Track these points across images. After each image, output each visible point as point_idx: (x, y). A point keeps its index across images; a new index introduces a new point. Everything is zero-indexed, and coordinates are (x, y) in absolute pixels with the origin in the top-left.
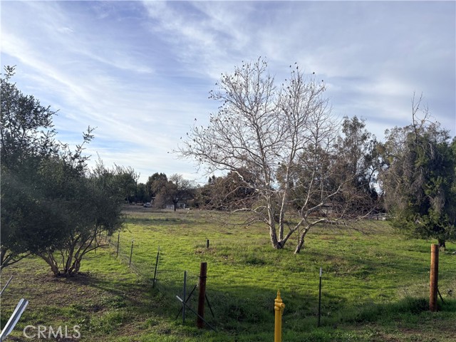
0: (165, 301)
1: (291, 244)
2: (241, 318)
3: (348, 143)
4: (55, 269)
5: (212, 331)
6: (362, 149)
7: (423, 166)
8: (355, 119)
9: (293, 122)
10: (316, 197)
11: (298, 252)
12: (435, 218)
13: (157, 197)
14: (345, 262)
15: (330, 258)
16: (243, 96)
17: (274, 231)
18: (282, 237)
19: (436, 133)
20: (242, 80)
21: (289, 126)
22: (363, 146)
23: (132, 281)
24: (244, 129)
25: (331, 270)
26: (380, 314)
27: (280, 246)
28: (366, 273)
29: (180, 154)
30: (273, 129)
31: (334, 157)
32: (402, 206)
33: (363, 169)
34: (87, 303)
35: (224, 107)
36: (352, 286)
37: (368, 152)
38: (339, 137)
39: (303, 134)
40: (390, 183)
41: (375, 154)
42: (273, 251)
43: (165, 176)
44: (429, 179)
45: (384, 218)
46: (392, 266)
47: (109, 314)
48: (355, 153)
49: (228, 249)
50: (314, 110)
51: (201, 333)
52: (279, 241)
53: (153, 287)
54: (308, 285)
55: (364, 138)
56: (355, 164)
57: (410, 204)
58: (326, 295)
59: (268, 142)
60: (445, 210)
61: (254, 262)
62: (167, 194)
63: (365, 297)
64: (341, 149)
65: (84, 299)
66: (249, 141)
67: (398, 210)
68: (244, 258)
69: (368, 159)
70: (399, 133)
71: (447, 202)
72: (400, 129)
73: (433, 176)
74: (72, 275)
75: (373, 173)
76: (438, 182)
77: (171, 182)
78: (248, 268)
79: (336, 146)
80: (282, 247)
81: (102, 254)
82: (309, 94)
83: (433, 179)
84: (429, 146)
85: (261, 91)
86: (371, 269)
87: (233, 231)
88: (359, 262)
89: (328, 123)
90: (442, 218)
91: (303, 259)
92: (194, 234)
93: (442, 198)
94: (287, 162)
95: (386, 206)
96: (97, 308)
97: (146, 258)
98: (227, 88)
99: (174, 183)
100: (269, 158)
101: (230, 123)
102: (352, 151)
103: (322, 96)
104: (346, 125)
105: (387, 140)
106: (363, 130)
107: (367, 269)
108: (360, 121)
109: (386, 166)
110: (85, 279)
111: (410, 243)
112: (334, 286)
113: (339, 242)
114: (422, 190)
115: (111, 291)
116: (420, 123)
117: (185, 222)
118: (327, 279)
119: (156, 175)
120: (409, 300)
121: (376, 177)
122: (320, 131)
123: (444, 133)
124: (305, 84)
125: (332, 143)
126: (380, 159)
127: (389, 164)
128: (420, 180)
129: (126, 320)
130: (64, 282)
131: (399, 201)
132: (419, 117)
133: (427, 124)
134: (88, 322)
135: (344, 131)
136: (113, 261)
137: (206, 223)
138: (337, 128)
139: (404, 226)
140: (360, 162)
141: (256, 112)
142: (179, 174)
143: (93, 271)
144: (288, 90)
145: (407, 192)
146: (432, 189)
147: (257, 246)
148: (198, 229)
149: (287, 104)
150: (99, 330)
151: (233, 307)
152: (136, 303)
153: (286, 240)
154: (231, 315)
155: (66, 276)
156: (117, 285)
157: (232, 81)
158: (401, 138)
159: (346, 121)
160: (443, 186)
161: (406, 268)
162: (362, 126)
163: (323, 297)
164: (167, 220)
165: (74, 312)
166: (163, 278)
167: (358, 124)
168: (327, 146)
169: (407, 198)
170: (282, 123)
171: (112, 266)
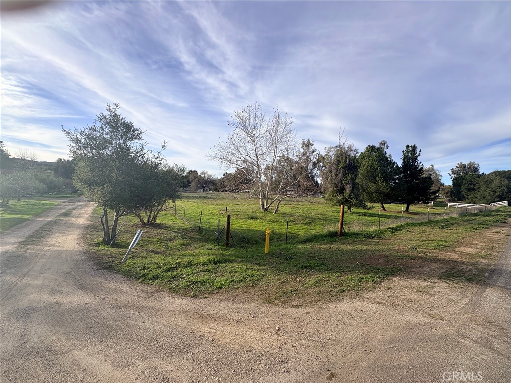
0: (206, 236)
1: (272, 209)
2: (248, 243)
3: (304, 154)
4: (142, 221)
5: (233, 249)
6: (312, 158)
7: (343, 168)
8: (309, 140)
9: (275, 141)
10: (286, 184)
11: (275, 213)
12: (347, 195)
13: (193, 184)
14: (300, 218)
15: (292, 216)
16: (246, 125)
17: (263, 202)
18: (267, 206)
19: (351, 150)
20: (247, 115)
21: (273, 143)
22: (312, 156)
23: (187, 227)
24: (247, 144)
25: (293, 222)
26: (315, 238)
27: (266, 210)
28: (310, 223)
29: (210, 158)
30: (263, 144)
31: (296, 163)
32: (331, 189)
33: (312, 170)
34: (164, 237)
35: (235, 130)
36: (303, 229)
37: (315, 160)
38: (300, 151)
39: (280, 148)
40: (325, 177)
41: (319, 161)
42: (262, 213)
43: (196, 171)
44: (345, 175)
45: (322, 197)
46: (323, 220)
47: (178, 242)
48: (308, 160)
49: (237, 212)
50: (287, 134)
51: (228, 249)
52: (265, 207)
53: (199, 230)
54: (281, 228)
55: (313, 152)
56: (308, 167)
57: (335, 188)
58: (290, 233)
59: (260, 152)
60: (352, 191)
61: (252, 218)
62: (198, 182)
63: (309, 234)
64: (300, 158)
65: (162, 235)
66: (251, 152)
67: (329, 191)
68: (247, 216)
69: (315, 164)
70: (332, 150)
71: (353, 187)
72: (333, 147)
73: (347, 174)
74: (152, 225)
75: (317, 171)
76: (349, 176)
77: (200, 175)
78: (249, 221)
79: (297, 156)
80: (267, 211)
81: (166, 214)
82: (284, 126)
83: (347, 175)
84: (346, 157)
85: (257, 122)
86: (313, 221)
87: (239, 203)
88: (307, 218)
89: (294, 143)
90: (350, 196)
91: (278, 216)
92: (217, 205)
93: (351, 185)
94: (271, 164)
95: (322, 190)
96: (170, 240)
97: (192, 216)
98: (238, 120)
99: (203, 176)
100: (261, 162)
101: (239, 140)
102: (307, 159)
103: (292, 127)
104: (303, 144)
105: (326, 153)
106: (313, 147)
107: (311, 221)
108: (311, 142)
109: (324, 168)
110: (160, 226)
111: (334, 209)
112: (294, 229)
113: (297, 209)
114: (341, 180)
115: (176, 232)
116: (342, 144)
117: (210, 198)
118: (291, 226)
119: (191, 171)
120: (330, 232)
121: (319, 174)
122: (289, 147)
123: (356, 150)
124: (282, 119)
125: (295, 154)
126: (321, 164)
127: (325, 167)
128: (340, 175)
129: (187, 245)
130: (148, 228)
131: (329, 187)
132: (343, 141)
133: (347, 145)
134: (167, 246)
135: (302, 147)
136: (174, 218)
137: (223, 199)
138: (299, 146)
139: (331, 200)
140: (311, 165)
141: (254, 135)
142: (205, 171)
143: (163, 223)
144: (272, 122)
145: (334, 182)
146: (346, 180)
147: (253, 210)
148: (219, 202)
149: (272, 131)
150: (174, 249)
151: (243, 238)
152: (190, 237)
153: (269, 207)
154: (242, 242)
155: (148, 225)
156: (179, 229)
157: (240, 115)
158: (333, 153)
159: (303, 142)
160: (352, 178)
161: (330, 221)
162: (312, 145)
163: (288, 234)
164: (200, 197)
165: (158, 241)
166: (204, 226)
167: (310, 144)
168: (293, 156)
169: (333, 185)
170: (269, 141)
171: (174, 221)
